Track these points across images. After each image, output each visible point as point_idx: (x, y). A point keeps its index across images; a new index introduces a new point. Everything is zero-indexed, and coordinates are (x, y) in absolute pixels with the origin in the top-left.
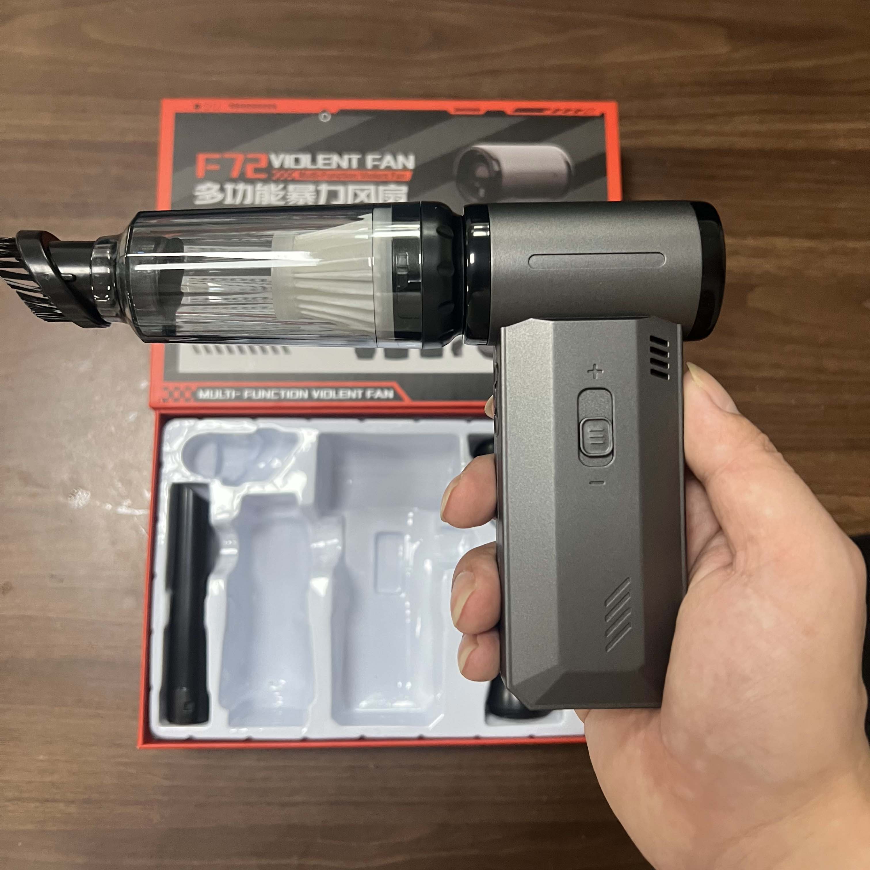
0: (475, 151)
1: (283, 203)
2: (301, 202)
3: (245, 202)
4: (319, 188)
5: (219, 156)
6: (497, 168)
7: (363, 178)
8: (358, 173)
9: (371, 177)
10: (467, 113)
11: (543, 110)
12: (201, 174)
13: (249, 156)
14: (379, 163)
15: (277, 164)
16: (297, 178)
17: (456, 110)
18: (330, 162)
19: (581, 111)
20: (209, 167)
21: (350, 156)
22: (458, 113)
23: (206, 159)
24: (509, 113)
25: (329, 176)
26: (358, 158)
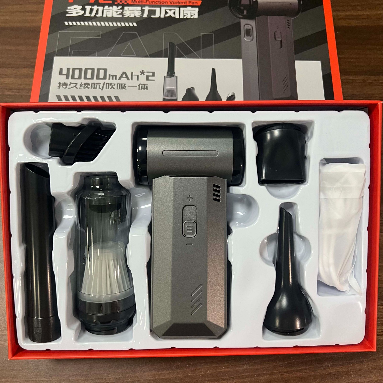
1: (121, 16)
2: (132, 16)
3: (97, 16)
4: (143, 8)
6: (254, 0)
7: (171, 3)
8: (168, 1)
9: (176, 3)
12: (71, 1)
16: (130, 3)
25: (150, 3)
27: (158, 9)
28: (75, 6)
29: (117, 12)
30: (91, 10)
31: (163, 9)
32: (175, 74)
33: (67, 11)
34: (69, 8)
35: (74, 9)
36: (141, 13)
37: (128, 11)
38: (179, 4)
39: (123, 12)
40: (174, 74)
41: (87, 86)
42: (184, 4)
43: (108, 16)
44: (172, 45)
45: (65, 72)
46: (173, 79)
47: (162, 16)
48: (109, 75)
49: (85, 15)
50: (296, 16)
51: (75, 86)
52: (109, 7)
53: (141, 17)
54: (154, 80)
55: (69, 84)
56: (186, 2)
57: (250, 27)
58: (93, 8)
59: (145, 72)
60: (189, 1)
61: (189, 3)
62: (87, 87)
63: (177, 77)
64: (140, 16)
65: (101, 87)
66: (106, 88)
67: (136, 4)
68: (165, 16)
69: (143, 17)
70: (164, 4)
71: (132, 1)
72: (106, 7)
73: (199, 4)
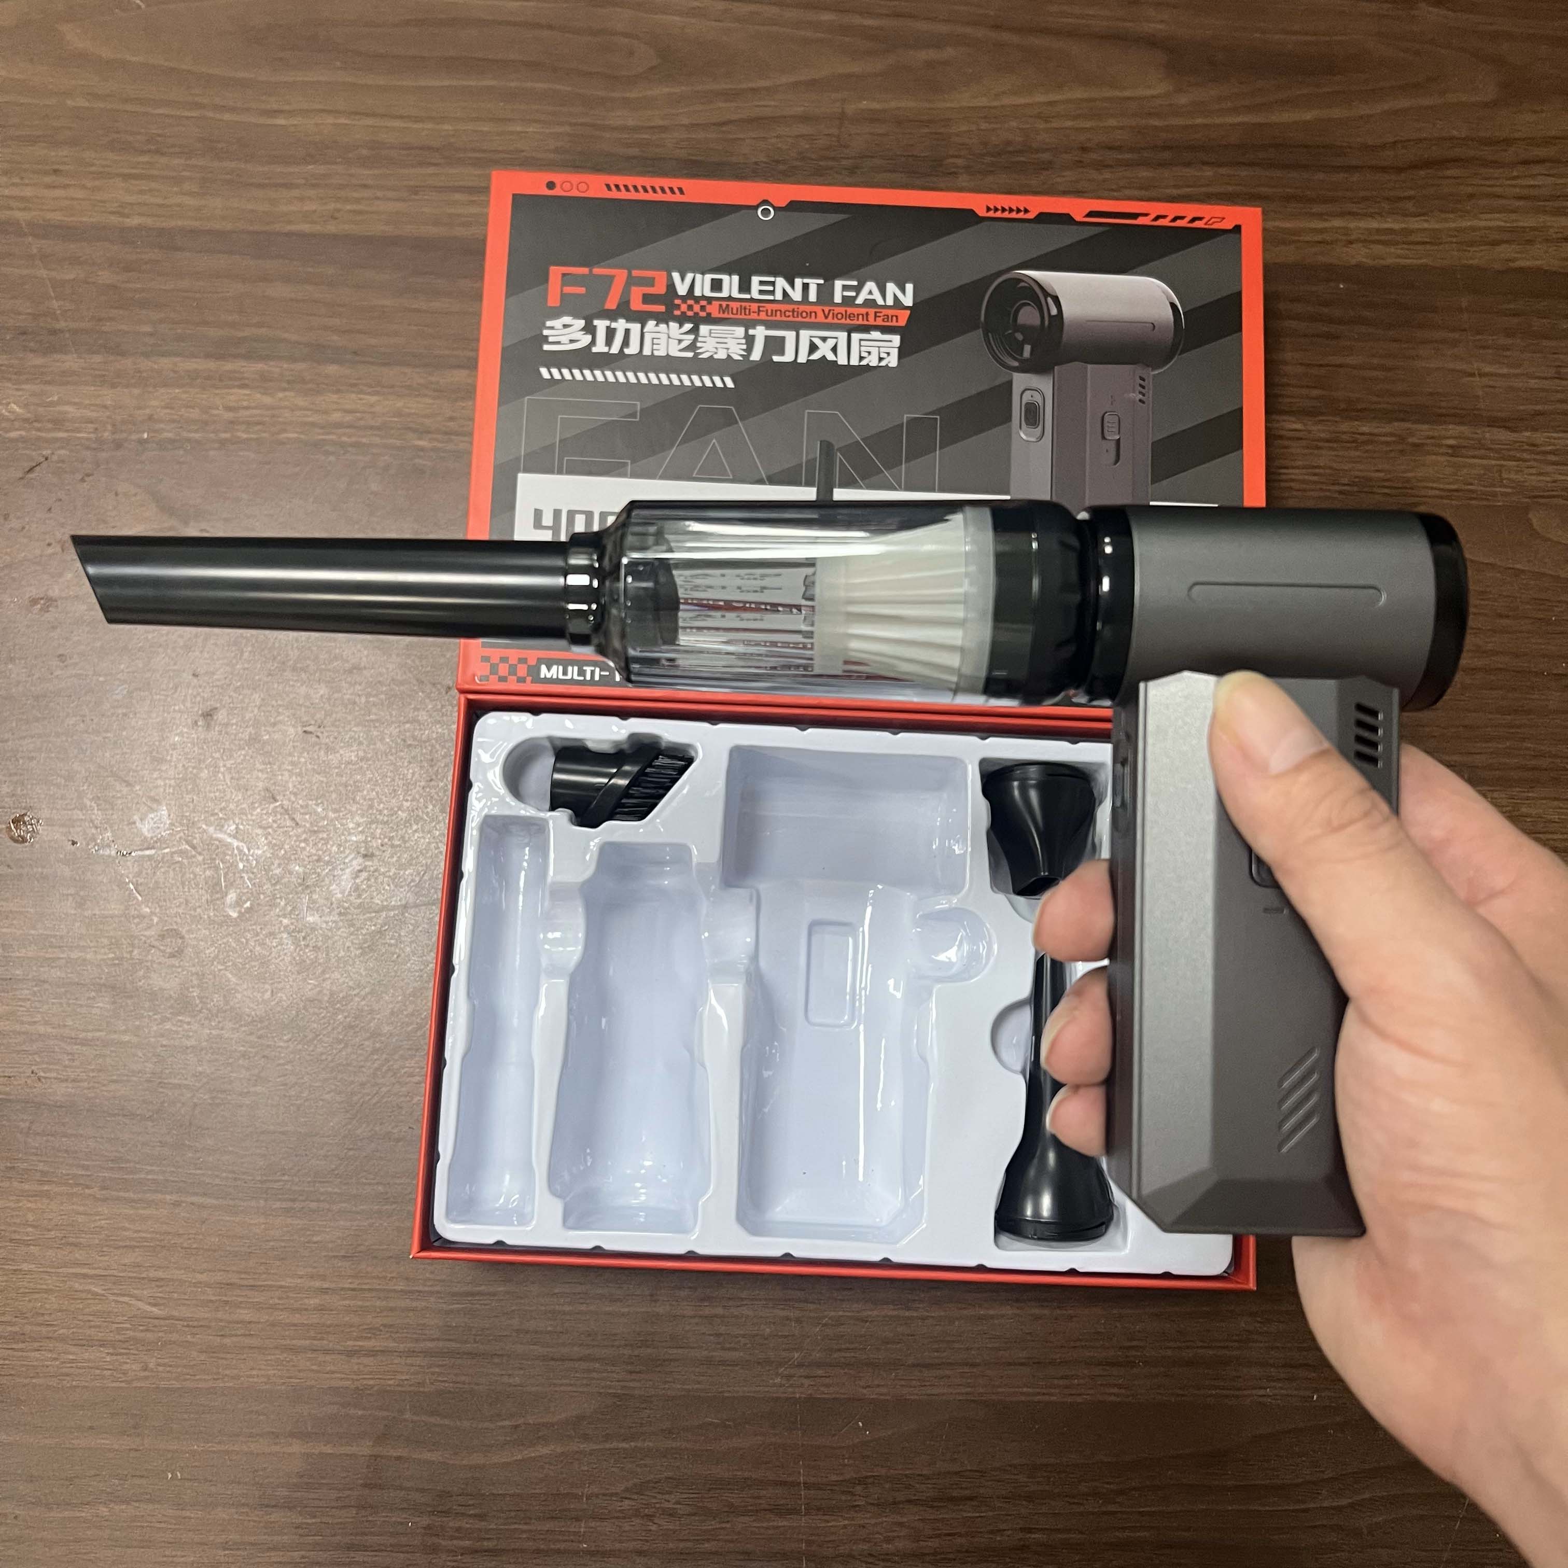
0: (1018, 280)
1: (690, 355)
2: (721, 355)
3: (627, 351)
4: (751, 332)
5: (585, 270)
6: (1054, 311)
7: (826, 317)
8: (818, 309)
9: (840, 316)
10: (1006, 215)
11: (1135, 216)
12: (553, 300)
13: (635, 273)
14: (853, 294)
15: (682, 290)
16: (715, 314)
17: (988, 209)
18: (771, 288)
19: (1200, 219)
20: (568, 290)
21: (806, 281)
22: (991, 214)
23: (564, 275)
24: (1078, 218)
25: (769, 313)
26: (818, 284)
27: (790, 336)
28: (567, 320)
29: (680, 341)
30: (610, 334)
31: (805, 334)
33: (546, 332)
34: (549, 324)
35: (561, 327)
36: (745, 347)
37: (708, 339)
38: (848, 321)
39: (695, 340)
42: (860, 322)
43: (656, 353)
44: (827, 449)
45: (547, 519)
47: (802, 359)
49: (594, 350)
50: (1164, 365)
52: (657, 325)
53: (746, 357)
56: (867, 314)
57: (1038, 398)
58: (614, 325)
60: (876, 313)
61: (876, 316)
64: (741, 355)
67: (731, 316)
68: (811, 358)
69: (752, 358)
70: (807, 320)
71: (721, 306)
72: (651, 324)
73: (902, 322)
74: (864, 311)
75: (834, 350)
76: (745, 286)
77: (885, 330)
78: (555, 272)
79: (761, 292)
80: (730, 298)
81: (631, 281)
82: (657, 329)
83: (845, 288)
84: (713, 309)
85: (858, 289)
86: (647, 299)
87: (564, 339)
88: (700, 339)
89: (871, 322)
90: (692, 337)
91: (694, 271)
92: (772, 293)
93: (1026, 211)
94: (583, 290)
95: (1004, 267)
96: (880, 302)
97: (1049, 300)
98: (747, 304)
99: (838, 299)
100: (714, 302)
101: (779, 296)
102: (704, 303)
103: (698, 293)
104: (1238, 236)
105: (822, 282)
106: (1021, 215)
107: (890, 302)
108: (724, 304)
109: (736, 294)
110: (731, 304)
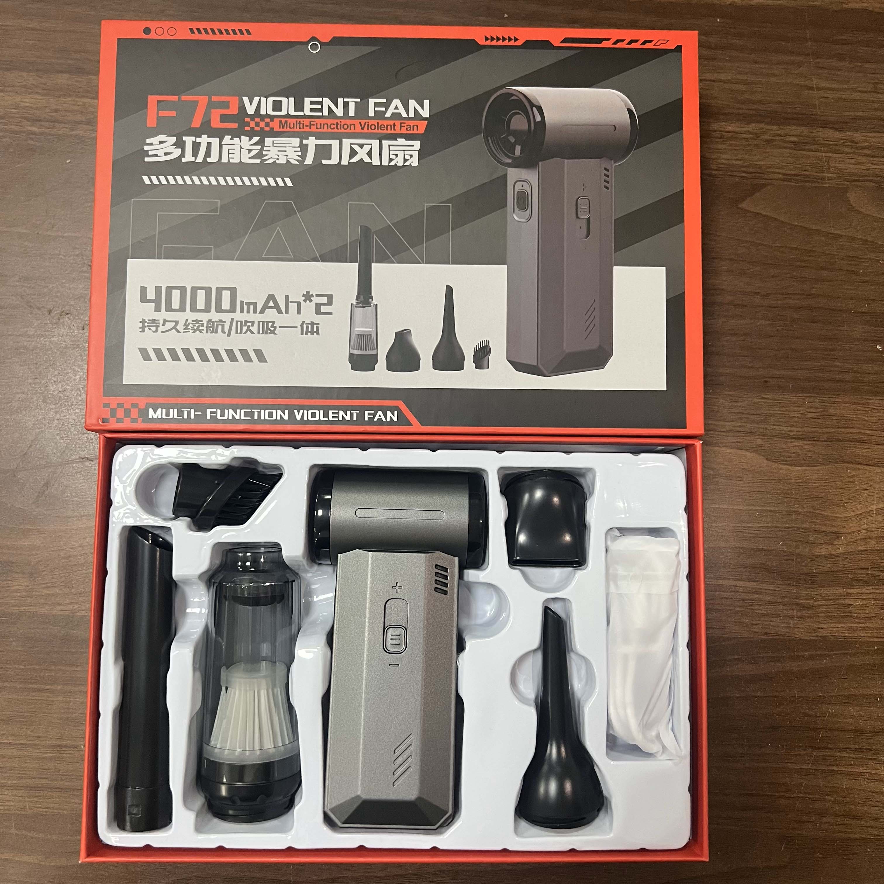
0: (511, 95)
1: (258, 161)
2: (282, 161)
3: (209, 160)
4: (305, 142)
5: (175, 98)
6: (538, 119)
7: (363, 128)
8: (356, 122)
9: (373, 127)
10: (500, 43)
11: (600, 41)
12: (152, 122)
13: (214, 98)
14: (383, 109)
15: (251, 110)
16: (277, 129)
17: (487, 39)
18: (320, 107)
19: (651, 41)
20: (162, 113)
21: (346, 100)
22: (489, 43)
23: (159, 102)
24: (556, 43)
25: (319, 127)
26: (355, 102)
27: (335, 144)
28: (162, 137)
29: (250, 151)
31: (347, 142)
32: (372, 300)
33: (146, 148)
34: (148, 141)
35: (158, 143)
36: (300, 154)
37: (272, 149)
38: (380, 131)
39: (262, 150)
40: (370, 300)
41: (199, 326)
42: (389, 131)
43: (232, 161)
44: (366, 232)
45: (151, 295)
46: (369, 310)
47: (345, 162)
48: (242, 302)
49: (184, 160)
51: (174, 328)
52: (232, 139)
53: (301, 162)
54: (331, 314)
55: (161, 322)
56: (394, 125)
57: (527, 187)
58: (198, 140)
59: (312, 296)
60: (401, 123)
61: (401, 126)
62: (198, 329)
63: (376, 305)
64: (297, 160)
65: (226, 330)
66: (237, 332)
67: (288, 129)
68: (351, 161)
69: (305, 163)
70: (348, 130)
71: (281, 122)
72: (227, 138)
73: (422, 130)
74: (391, 122)
75: (369, 154)
76: (299, 106)
77: (409, 137)
78: (153, 99)
79: (312, 110)
80: (288, 116)
81: (211, 105)
82: (232, 142)
83: (377, 105)
84: (275, 125)
85: (387, 106)
86: (224, 118)
87: (161, 153)
88: (265, 149)
89: (398, 131)
90: (259, 147)
91: (260, 96)
92: (321, 110)
93: (516, 39)
94: (174, 113)
95: (499, 84)
96: (404, 115)
97: (534, 109)
98: (301, 120)
99: (371, 114)
100: (275, 119)
101: (326, 113)
102: (268, 120)
103: (263, 112)
104: (680, 53)
105: (358, 100)
106: (512, 43)
107: (412, 115)
108: (283, 120)
109: (292, 112)
110: (289, 120)
